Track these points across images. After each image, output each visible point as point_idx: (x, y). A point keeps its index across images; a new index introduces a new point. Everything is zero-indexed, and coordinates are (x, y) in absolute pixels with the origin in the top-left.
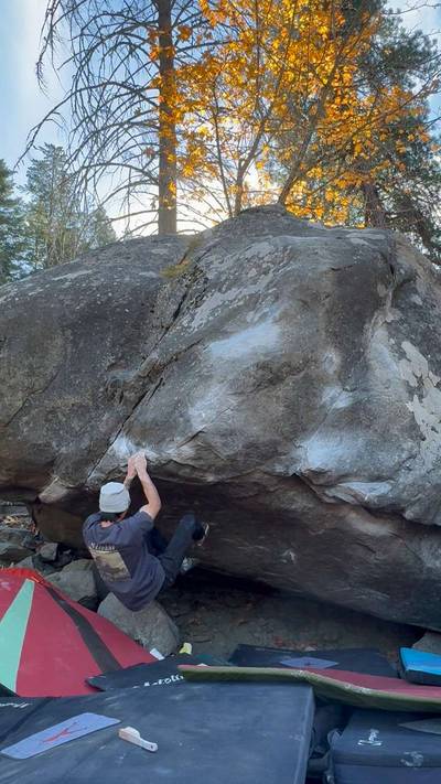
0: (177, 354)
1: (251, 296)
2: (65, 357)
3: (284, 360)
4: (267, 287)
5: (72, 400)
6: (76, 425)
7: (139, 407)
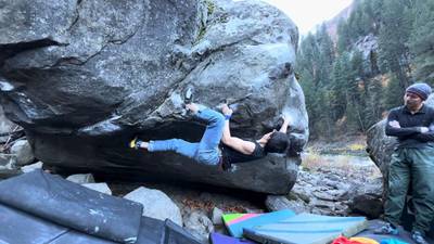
0: (223, 46)
6: (144, 77)
7: (192, 75)
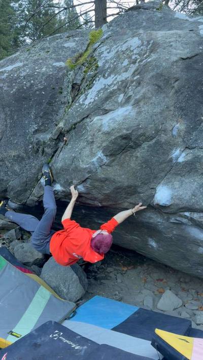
0: (75, 124)
1: (122, 81)
2: (6, 126)
3: (141, 131)
4: (134, 74)
5: (14, 153)
7: (54, 158)
